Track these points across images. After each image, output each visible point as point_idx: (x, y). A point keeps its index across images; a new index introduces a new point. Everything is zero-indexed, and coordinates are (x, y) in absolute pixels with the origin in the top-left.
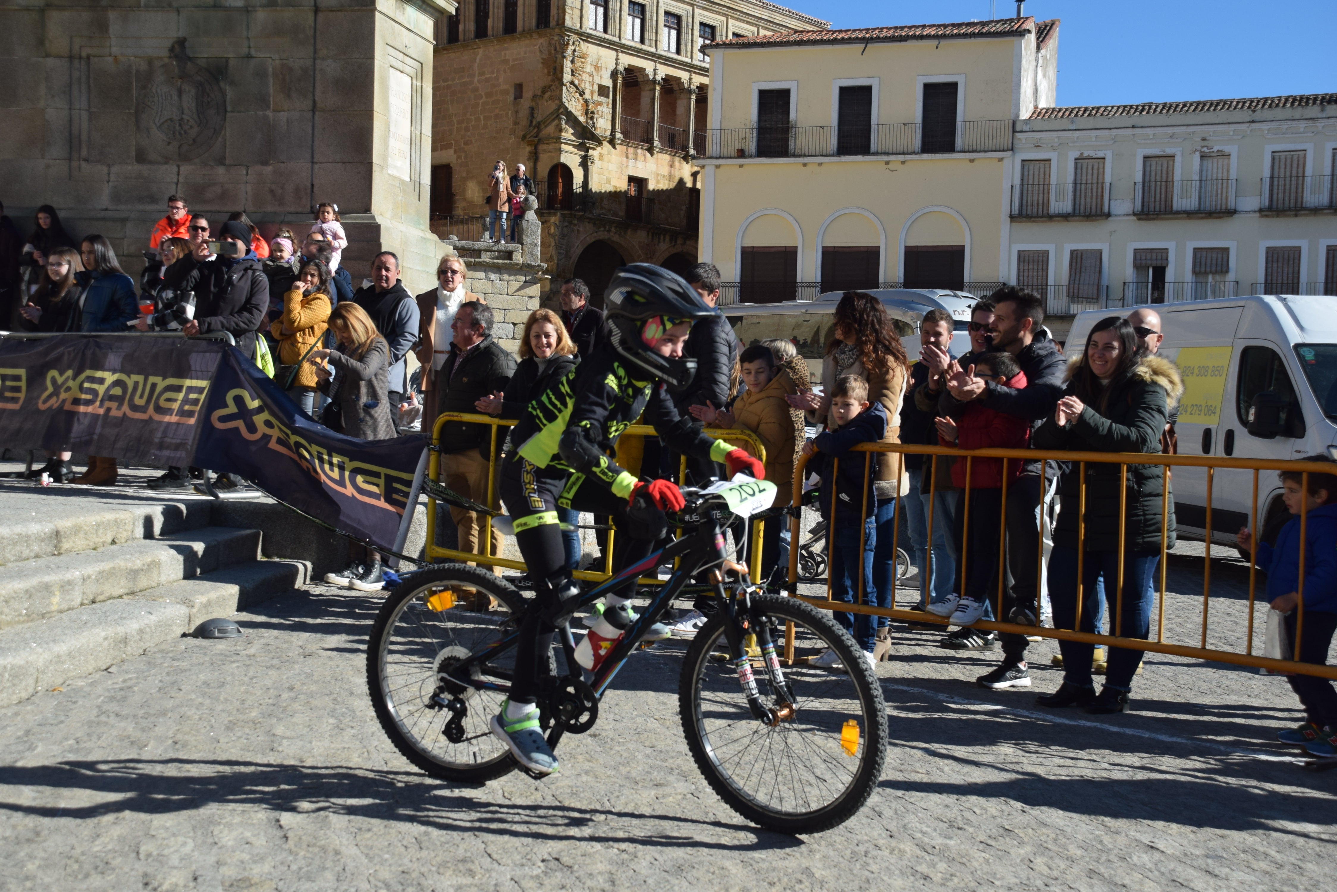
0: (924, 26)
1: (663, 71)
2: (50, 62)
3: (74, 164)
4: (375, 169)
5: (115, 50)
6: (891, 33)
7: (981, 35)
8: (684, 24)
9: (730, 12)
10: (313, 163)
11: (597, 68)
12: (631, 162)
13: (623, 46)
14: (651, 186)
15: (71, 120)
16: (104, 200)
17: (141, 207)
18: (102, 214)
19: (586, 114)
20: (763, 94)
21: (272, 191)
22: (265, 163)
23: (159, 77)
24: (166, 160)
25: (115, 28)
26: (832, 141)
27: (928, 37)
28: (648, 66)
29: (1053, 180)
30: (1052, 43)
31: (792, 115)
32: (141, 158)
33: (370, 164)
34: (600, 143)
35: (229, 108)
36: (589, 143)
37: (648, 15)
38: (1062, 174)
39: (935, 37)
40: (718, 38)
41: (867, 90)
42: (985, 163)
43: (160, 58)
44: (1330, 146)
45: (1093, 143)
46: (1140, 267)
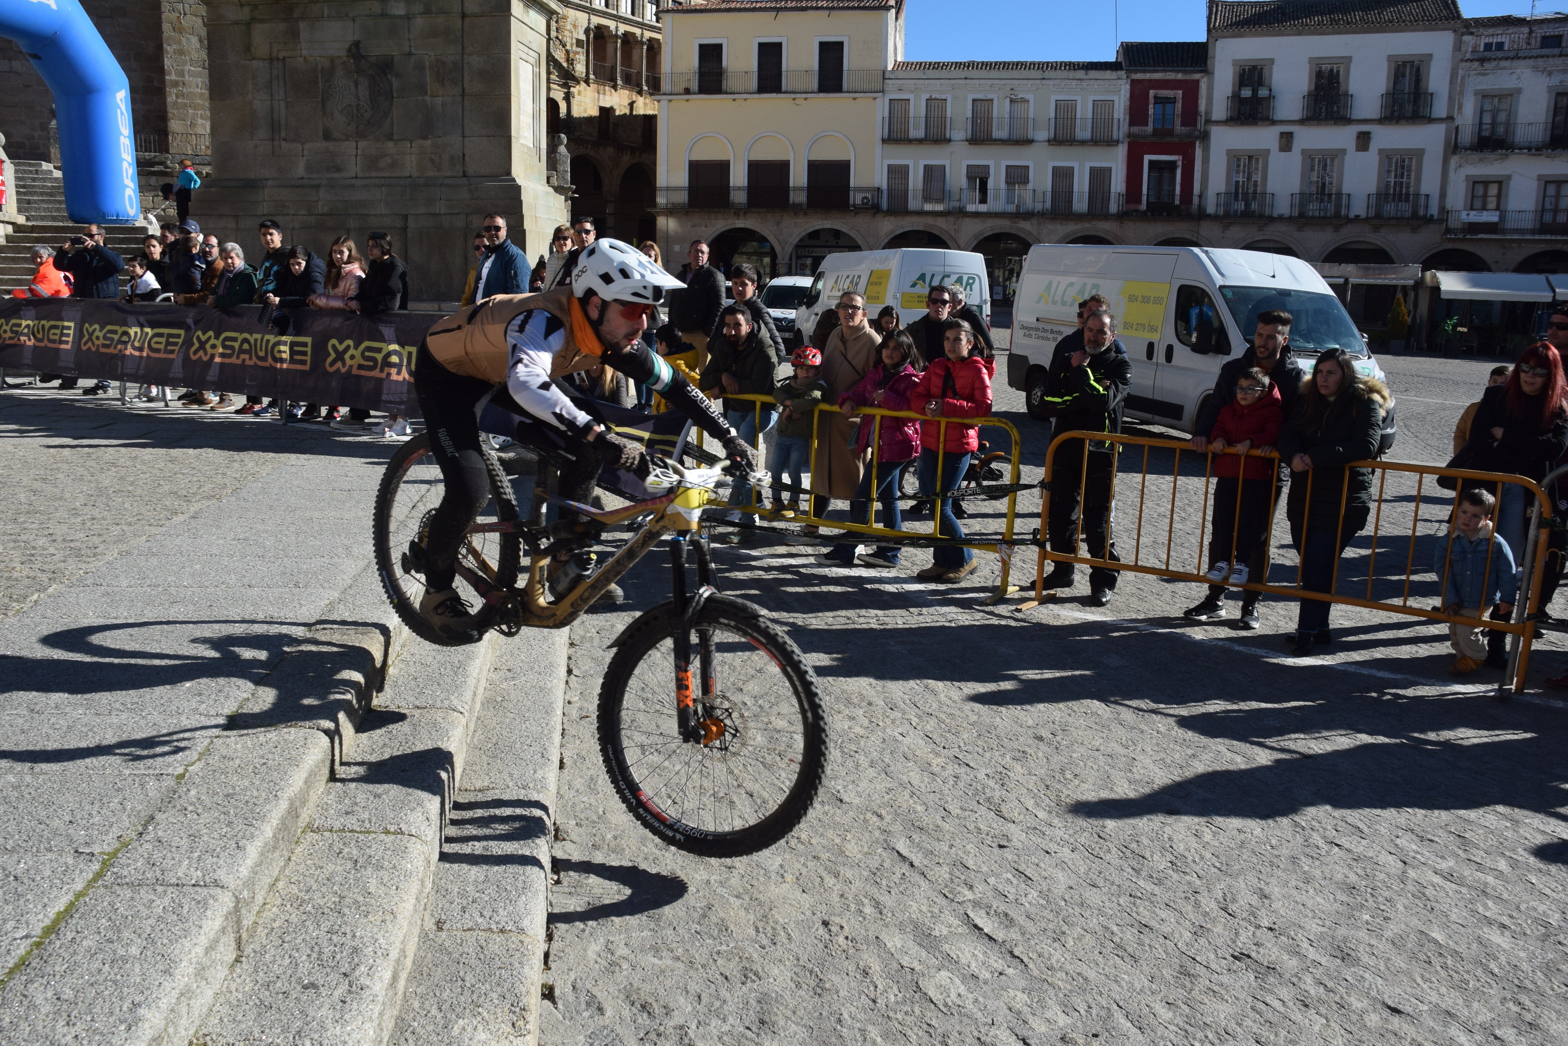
1: (623, 28)
2: (255, 63)
3: (276, 143)
4: (513, 140)
5: (304, 52)
7: (859, 8)
10: (463, 137)
11: (575, 26)
12: (601, 96)
13: (594, 10)
14: (617, 113)
15: (272, 109)
16: (300, 170)
17: (329, 176)
18: (300, 182)
19: (568, 60)
20: (702, 47)
21: (432, 160)
22: (425, 138)
23: (340, 72)
24: (347, 138)
25: (304, 35)
26: (754, 84)
27: (822, 8)
28: (611, 24)
29: (912, 114)
30: (903, 15)
31: (724, 63)
32: (327, 136)
33: (510, 137)
34: (579, 83)
35: (395, 95)
36: (571, 83)
38: (917, 110)
39: (827, 8)
40: (661, 4)
41: (779, 45)
42: (864, 101)
43: (340, 57)
44: (1091, 98)
45: (938, 89)
46: (971, 178)
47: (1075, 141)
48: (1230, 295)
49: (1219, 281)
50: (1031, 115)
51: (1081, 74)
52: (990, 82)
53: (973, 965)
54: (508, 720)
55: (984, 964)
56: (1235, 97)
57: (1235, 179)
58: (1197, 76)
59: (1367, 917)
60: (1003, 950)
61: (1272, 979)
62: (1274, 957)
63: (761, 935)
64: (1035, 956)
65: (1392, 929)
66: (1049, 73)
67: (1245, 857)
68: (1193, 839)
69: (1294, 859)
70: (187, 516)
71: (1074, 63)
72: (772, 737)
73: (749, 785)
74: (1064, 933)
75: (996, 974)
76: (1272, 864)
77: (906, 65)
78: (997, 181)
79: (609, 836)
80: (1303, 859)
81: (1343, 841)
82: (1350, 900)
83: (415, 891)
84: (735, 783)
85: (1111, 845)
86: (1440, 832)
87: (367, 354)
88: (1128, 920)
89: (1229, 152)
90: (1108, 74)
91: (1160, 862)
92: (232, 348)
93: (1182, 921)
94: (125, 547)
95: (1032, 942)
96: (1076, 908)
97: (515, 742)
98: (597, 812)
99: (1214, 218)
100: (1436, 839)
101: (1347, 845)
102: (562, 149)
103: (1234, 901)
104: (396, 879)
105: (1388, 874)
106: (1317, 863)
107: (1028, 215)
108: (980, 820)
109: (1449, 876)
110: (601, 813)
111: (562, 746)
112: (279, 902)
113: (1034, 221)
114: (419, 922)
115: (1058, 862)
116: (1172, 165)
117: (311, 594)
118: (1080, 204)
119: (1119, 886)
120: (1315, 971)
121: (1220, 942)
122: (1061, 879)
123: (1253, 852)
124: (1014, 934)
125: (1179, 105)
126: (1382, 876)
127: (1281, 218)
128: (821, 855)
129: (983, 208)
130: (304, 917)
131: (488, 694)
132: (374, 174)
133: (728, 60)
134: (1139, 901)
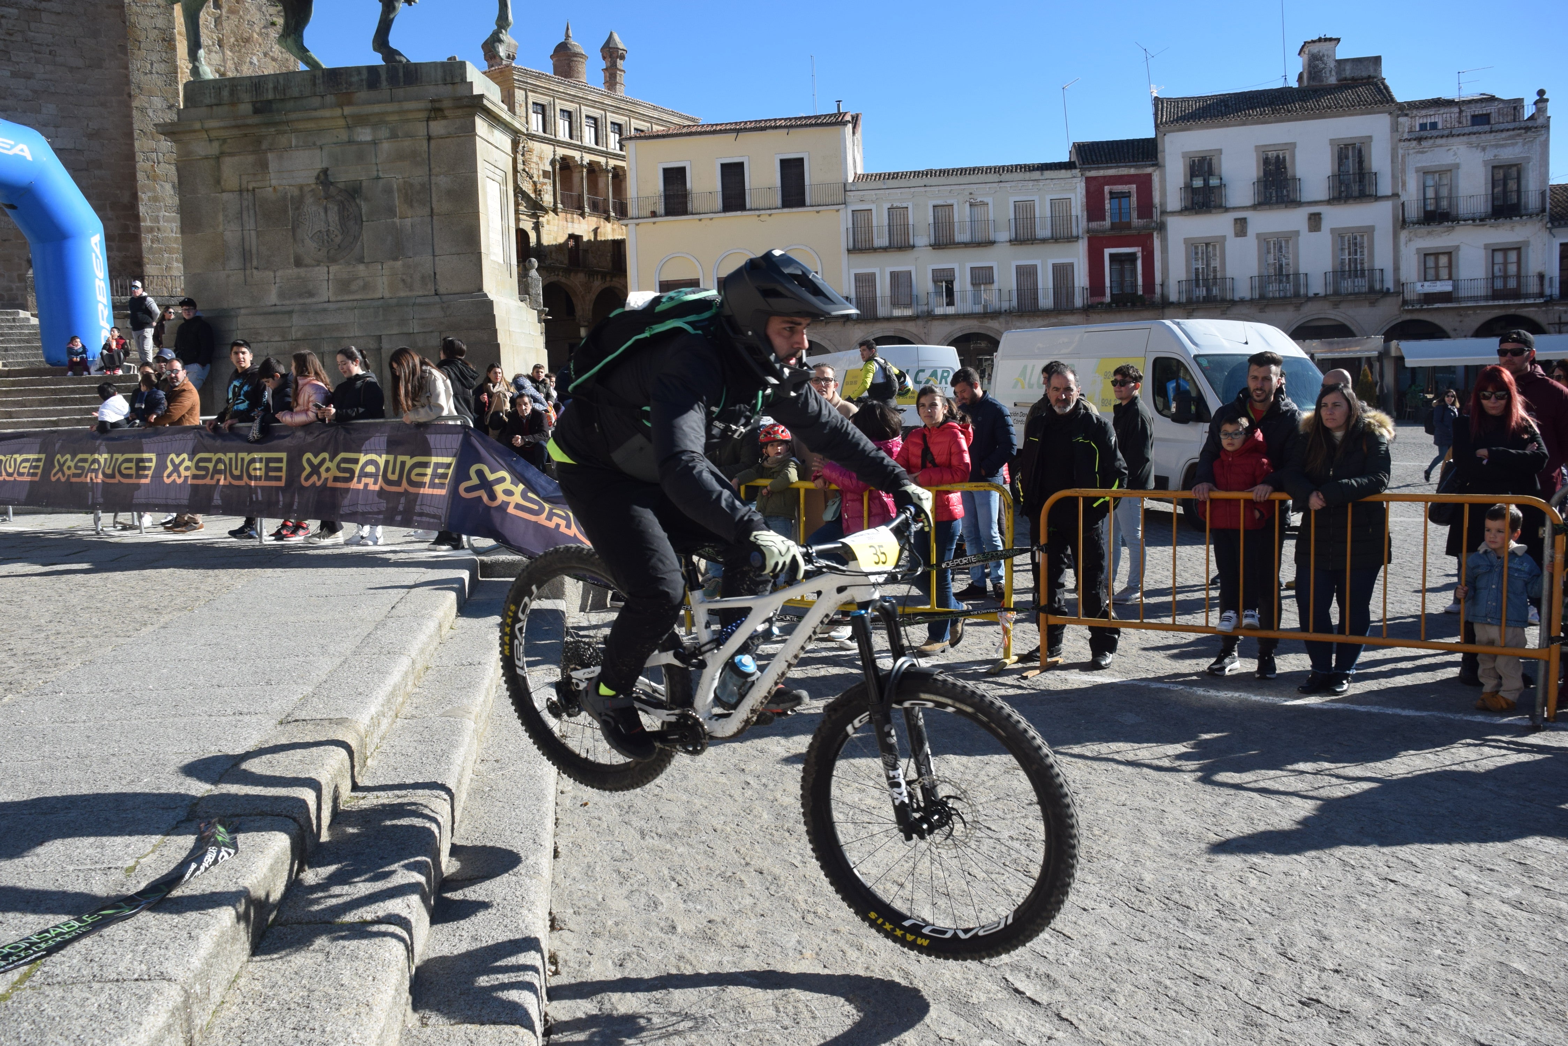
0: (775, 120)
1: (588, 158)
2: (225, 196)
3: (248, 272)
4: (483, 257)
5: (273, 182)
6: (753, 125)
7: (816, 125)
8: (599, 124)
9: (631, 114)
10: (434, 256)
11: (541, 158)
12: (570, 224)
13: (559, 142)
14: (585, 239)
15: (243, 239)
16: (273, 298)
17: (302, 301)
18: (273, 309)
19: (535, 191)
20: (666, 171)
21: (403, 280)
22: (396, 259)
23: (309, 200)
24: (318, 263)
25: (273, 165)
26: (719, 203)
27: (780, 127)
28: (576, 155)
29: (875, 223)
30: (859, 130)
31: (689, 186)
32: (298, 263)
33: (480, 253)
34: (547, 212)
35: (365, 219)
36: (539, 213)
37: (574, 119)
38: (880, 219)
39: (785, 127)
40: (624, 133)
41: (741, 165)
42: (828, 214)
43: (309, 185)
44: (1048, 198)
45: (898, 198)
46: (935, 281)
47: (1036, 239)
48: (1205, 363)
49: (1194, 351)
50: (991, 217)
51: (1036, 175)
52: (949, 188)
53: (1018, 1031)
54: (496, 809)
55: (1029, 1029)
56: (1188, 188)
57: (1194, 267)
58: (1149, 170)
59: (1439, 952)
60: (1049, 1013)
61: (1348, 1024)
62: (1345, 1001)
63: (782, 1014)
64: (1084, 1017)
65: (1468, 963)
66: (1006, 176)
67: (1296, 900)
68: (1239, 885)
69: (1349, 899)
70: (156, 626)
71: (1029, 166)
72: (779, 814)
73: (756, 863)
74: (1113, 991)
75: (1045, 1039)
76: (1326, 905)
77: (866, 177)
78: (962, 284)
79: (610, 923)
80: (1359, 898)
81: (1397, 877)
82: (1417, 936)
83: (394, 981)
84: (743, 862)
85: (1151, 898)
86: (1499, 861)
87: (343, 465)
88: (1181, 973)
89: (1186, 241)
90: (1063, 173)
91: (1206, 911)
92: (206, 469)
93: (1239, 970)
94: (89, 657)
95: (1080, 1003)
96: (1123, 964)
97: (504, 830)
98: (595, 899)
99: (1178, 305)
100: (1496, 868)
101: (1402, 880)
102: (534, 273)
103: (1292, 944)
104: (373, 969)
105: (1452, 906)
106: (1374, 900)
107: (996, 314)
108: (1008, 881)
109: (1518, 905)
110: (600, 900)
111: (556, 835)
112: (240, 999)
113: (1002, 320)
114: (400, 1017)
115: (1098, 918)
116: (1132, 257)
117: (284, 690)
118: (1046, 300)
119: (1166, 938)
120: (1393, 1012)
121: (1284, 988)
122: (1103, 935)
123: (1304, 894)
124: (1059, 996)
125: (1134, 199)
126: (1446, 909)
127: (1242, 301)
128: (841, 928)
129: (951, 310)
130: (267, 1014)
131: (474, 785)
132: (346, 298)
133: (692, 182)
134: (1189, 952)
